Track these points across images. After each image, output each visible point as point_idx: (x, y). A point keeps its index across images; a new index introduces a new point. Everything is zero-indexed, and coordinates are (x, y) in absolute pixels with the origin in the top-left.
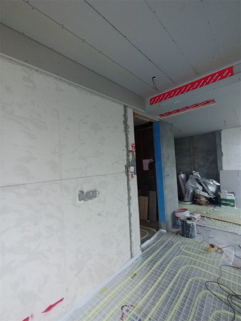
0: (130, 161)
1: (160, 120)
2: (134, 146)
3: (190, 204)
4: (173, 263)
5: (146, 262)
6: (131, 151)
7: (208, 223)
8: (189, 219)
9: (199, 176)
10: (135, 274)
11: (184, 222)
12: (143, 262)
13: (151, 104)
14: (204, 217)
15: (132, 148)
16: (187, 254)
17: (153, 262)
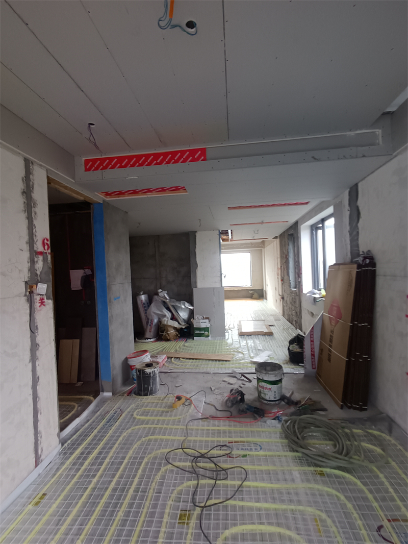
0: (38, 273)
1: (104, 201)
2: (49, 243)
3: (153, 342)
4: (119, 444)
5: (68, 462)
6: (41, 253)
7: (176, 367)
8: (149, 365)
9: (168, 298)
10: (44, 494)
11: (141, 372)
12: (63, 464)
13: (87, 170)
14: (172, 358)
15: (44, 247)
16: (142, 422)
17: (84, 456)
